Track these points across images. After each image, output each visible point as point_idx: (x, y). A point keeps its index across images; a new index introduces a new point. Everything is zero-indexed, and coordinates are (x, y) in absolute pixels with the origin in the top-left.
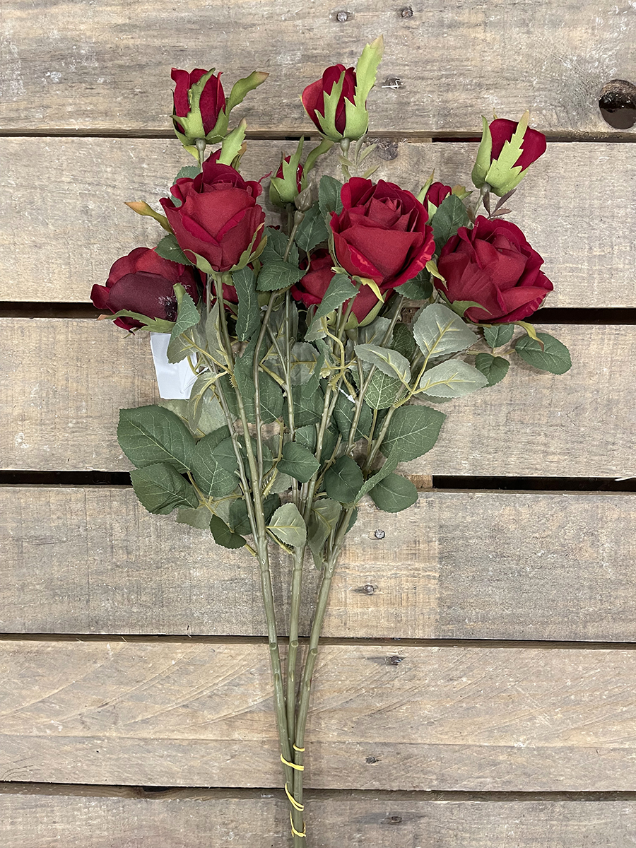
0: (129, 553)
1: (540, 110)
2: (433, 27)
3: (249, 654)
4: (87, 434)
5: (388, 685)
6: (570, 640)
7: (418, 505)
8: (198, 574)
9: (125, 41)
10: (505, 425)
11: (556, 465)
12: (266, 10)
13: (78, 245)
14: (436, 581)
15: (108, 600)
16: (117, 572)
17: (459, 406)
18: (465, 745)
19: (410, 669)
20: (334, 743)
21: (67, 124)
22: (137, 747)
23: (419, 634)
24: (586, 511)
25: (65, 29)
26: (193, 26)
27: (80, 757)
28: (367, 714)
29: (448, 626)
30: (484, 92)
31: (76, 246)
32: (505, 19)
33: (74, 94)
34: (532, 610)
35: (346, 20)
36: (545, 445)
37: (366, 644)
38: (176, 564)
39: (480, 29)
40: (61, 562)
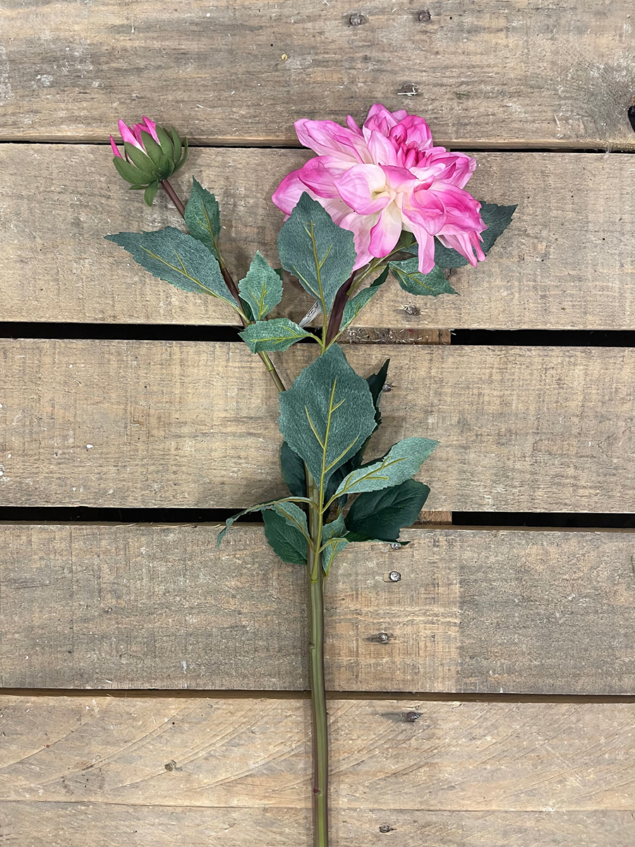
0: (119, 597)
1: (567, 119)
2: (452, 31)
3: (250, 710)
4: (74, 466)
5: (404, 745)
6: (605, 694)
7: (437, 544)
8: (194, 621)
9: (122, 43)
10: (532, 456)
11: (587, 500)
12: (274, 12)
13: (68, 260)
14: (457, 629)
15: (94, 650)
16: (105, 618)
17: (481, 435)
18: (488, 811)
19: (429, 726)
20: (344, 810)
21: (58, 131)
22: (126, 814)
23: (439, 687)
24: (621, 550)
25: (58, 29)
26: (196, 28)
27: (62, 824)
28: (381, 777)
29: (471, 679)
30: (505, 101)
31: (66, 261)
32: (528, 24)
33: (65, 99)
34: (563, 661)
35: (360, 24)
36: (575, 478)
37: (379, 697)
38: (170, 610)
39: (502, 35)
40: (43, 608)
